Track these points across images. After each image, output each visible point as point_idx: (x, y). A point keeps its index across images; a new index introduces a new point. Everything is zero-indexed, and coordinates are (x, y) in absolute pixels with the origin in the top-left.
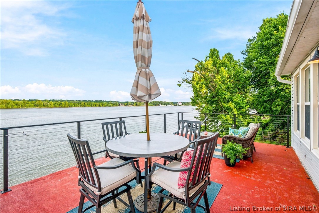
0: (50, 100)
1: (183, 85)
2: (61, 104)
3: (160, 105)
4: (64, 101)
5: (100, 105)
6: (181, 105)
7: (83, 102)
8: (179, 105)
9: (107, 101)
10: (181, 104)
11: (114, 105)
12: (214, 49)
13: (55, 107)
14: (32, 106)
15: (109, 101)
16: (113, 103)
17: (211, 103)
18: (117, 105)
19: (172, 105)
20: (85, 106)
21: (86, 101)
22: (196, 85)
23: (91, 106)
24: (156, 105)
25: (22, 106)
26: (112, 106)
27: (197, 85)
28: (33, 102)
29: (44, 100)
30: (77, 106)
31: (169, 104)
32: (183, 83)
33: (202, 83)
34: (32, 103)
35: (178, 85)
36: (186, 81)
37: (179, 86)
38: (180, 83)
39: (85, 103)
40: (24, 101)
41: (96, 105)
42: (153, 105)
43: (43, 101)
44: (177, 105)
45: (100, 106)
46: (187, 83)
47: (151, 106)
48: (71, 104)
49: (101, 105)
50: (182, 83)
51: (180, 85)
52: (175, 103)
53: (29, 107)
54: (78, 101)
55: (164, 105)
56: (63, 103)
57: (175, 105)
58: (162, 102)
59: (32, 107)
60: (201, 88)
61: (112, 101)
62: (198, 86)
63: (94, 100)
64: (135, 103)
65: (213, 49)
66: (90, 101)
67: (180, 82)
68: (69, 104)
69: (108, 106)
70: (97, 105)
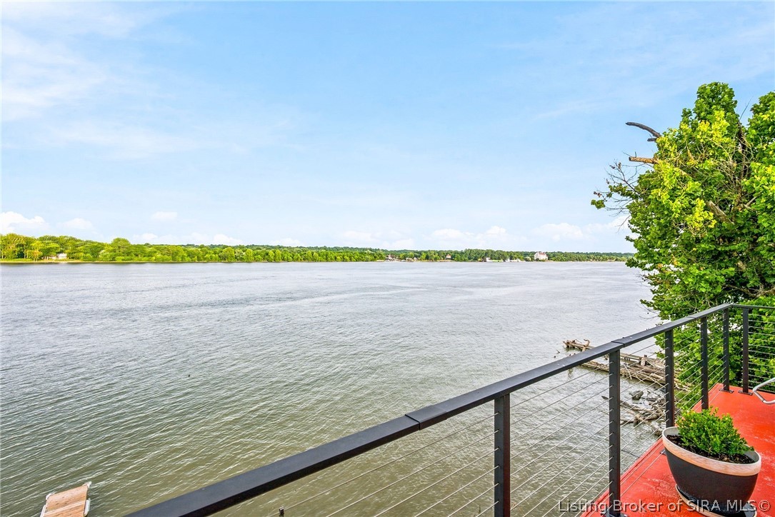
0: (247, 247)
1: (609, 203)
2: (267, 254)
3: (487, 259)
4: (272, 247)
5: (346, 257)
6: (543, 261)
7: (310, 252)
8: (537, 260)
9: (361, 249)
10: (545, 257)
11: (375, 257)
12: (716, 84)
13: (256, 261)
14: (216, 259)
15: (364, 249)
16: (373, 254)
17: (716, 258)
18: (381, 258)
19: (519, 260)
20: (314, 260)
21: (316, 248)
22: (671, 202)
23: (327, 260)
24: (476, 259)
25: (198, 257)
26: (371, 261)
27: (674, 201)
28: (218, 250)
29: (237, 247)
30: (297, 260)
31: (512, 256)
32: (609, 195)
33: (690, 194)
34: (215, 253)
35: (593, 203)
36: (620, 190)
37: (599, 207)
38: (601, 198)
39: (315, 253)
40: (202, 247)
41: (336, 258)
42: (469, 259)
43: (233, 248)
44: (532, 260)
45: (344, 260)
46: (625, 198)
47: (465, 261)
48: (287, 256)
49: (348, 258)
50: (607, 199)
51: (599, 205)
52: (526, 254)
53: (210, 260)
54: (300, 247)
55: (499, 259)
56: (271, 252)
57: (527, 260)
58: (492, 251)
59: (215, 261)
60: (689, 210)
61: (371, 250)
62: (676, 205)
63: (332, 246)
64: (423, 254)
65: (711, 85)
66: (325, 248)
67: (599, 194)
68: (282, 255)
69: (363, 261)
70: (338, 257)
